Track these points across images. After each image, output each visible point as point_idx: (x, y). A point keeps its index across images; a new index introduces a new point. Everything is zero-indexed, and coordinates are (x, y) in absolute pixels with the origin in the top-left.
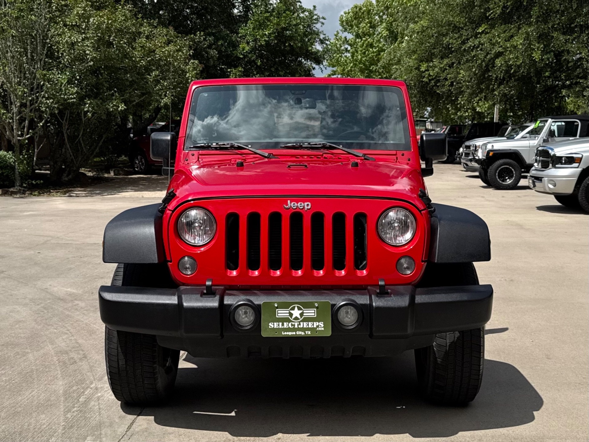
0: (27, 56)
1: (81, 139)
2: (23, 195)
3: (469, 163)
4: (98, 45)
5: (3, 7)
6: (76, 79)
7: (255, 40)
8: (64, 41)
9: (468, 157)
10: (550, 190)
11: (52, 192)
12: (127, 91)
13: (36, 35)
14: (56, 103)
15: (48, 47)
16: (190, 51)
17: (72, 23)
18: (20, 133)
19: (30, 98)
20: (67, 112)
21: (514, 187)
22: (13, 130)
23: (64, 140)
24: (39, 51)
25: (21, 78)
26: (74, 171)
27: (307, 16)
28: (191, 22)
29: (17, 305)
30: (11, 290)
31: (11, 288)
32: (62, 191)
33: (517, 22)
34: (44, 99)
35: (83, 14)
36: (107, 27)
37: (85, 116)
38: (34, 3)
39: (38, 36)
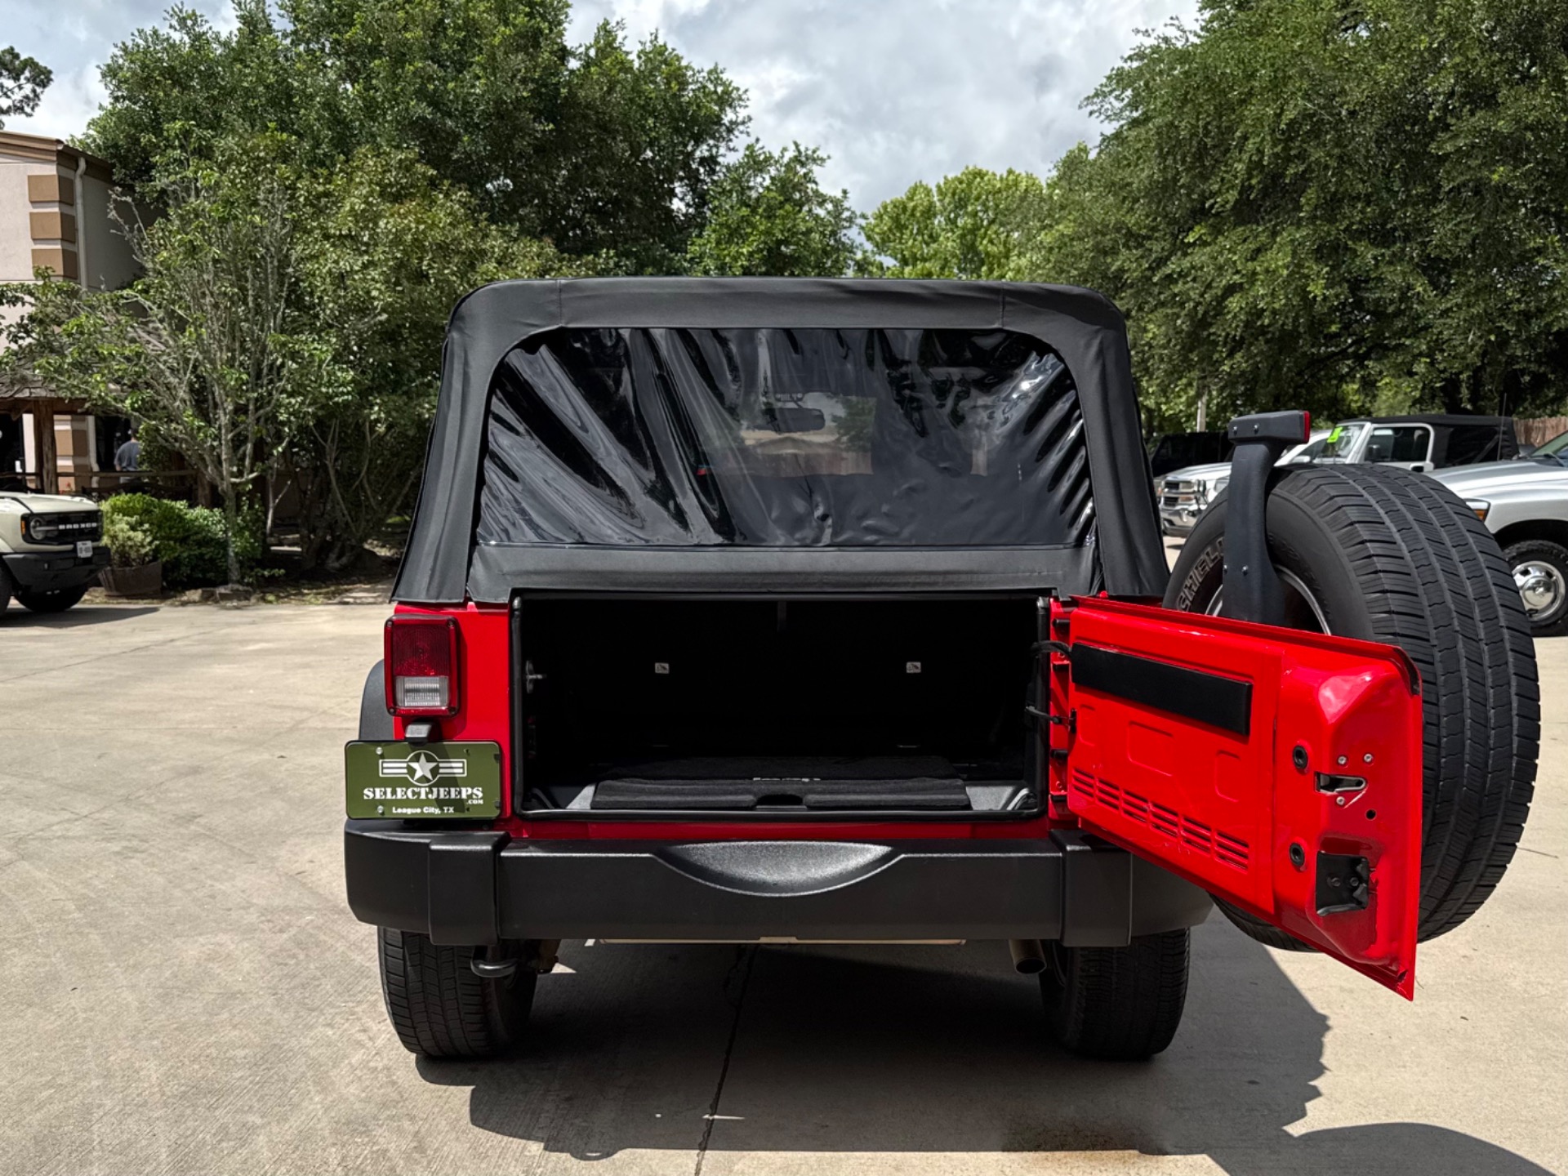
0: (245, 303)
1: (365, 481)
2: (245, 603)
3: (1175, 519)
4: (397, 279)
5: (192, 199)
6: (353, 353)
8: (324, 271)
9: (1174, 505)
11: (308, 594)
13: (262, 257)
14: (310, 405)
15: (291, 284)
17: (340, 230)
18: (235, 469)
19: (255, 395)
20: (335, 423)
22: (220, 463)
23: (329, 483)
24: (271, 293)
25: (234, 350)
26: (353, 548)
27: (829, 213)
28: (584, 232)
29: (225, 931)
30: (211, 877)
31: (212, 872)
32: (327, 593)
33: (1270, 220)
34: (285, 396)
35: (363, 211)
36: (416, 240)
37: (372, 430)
38: (259, 189)
39: (269, 260)
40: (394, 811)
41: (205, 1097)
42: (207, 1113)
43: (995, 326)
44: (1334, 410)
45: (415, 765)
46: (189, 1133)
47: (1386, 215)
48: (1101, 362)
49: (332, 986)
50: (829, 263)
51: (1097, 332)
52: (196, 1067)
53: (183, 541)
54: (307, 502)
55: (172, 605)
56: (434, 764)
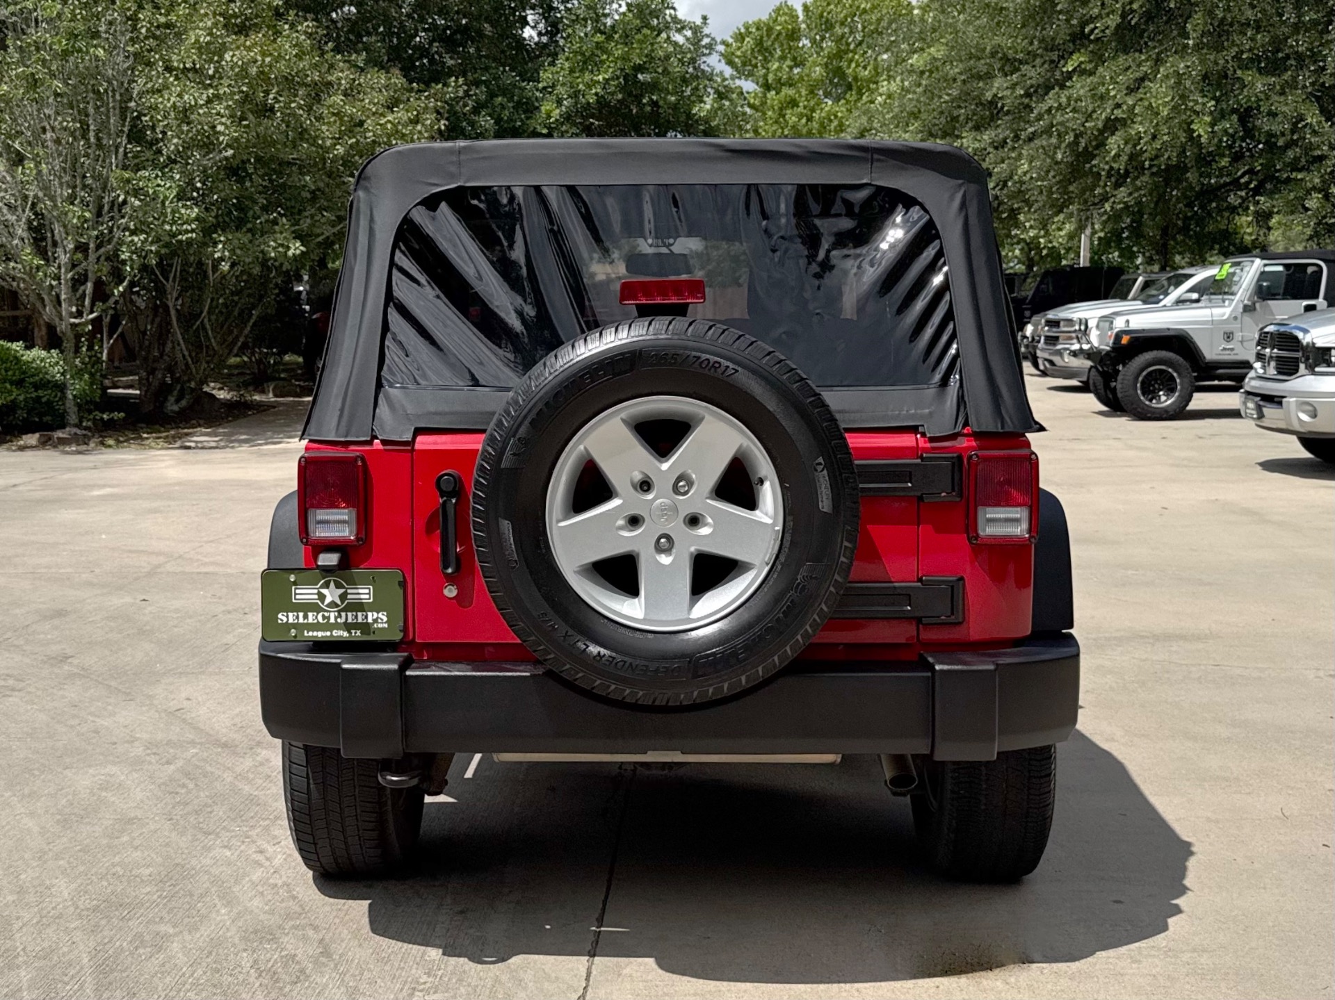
0: (87, 138)
1: (206, 321)
2: (84, 447)
3: (1056, 359)
4: (242, 112)
5: (33, 31)
6: (197, 190)
7: (575, 95)
8: (169, 105)
9: (1055, 345)
10: (1301, 426)
11: (147, 438)
12: (306, 214)
13: (106, 91)
14: (152, 243)
15: (133, 119)
16: (439, 121)
17: (184, 63)
18: (74, 309)
19: (96, 233)
20: (177, 262)
21: (1180, 413)
22: (59, 303)
23: (169, 323)
24: (112, 127)
25: (75, 187)
26: (193, 390)
27: (688, 39)
28: (432, 61)
29: (114, 763)
30: (91, 714)
31: (93, 709)
32: (167, 437)
33: (1155, 48)
34: (127, 233)
35: (207, 43)
36: (262, 72)
37: (215, 268)
38: (99, 20)
39: (110, 94)
40: (306, 634)
41: (117, 910)
42: (121, 924)
43: (865, 181)
44: (1226, 244)
45: (325, 591)
46: (106, 941)
47: (1278, 43)
48: (963, 214)
49: (224, 813)
50: (688, 93)
51: (960, 186)
52: (105, 883)
53: (19, 383)
54: (147, 343)
55: (9, 449)
56: (342, 591)
